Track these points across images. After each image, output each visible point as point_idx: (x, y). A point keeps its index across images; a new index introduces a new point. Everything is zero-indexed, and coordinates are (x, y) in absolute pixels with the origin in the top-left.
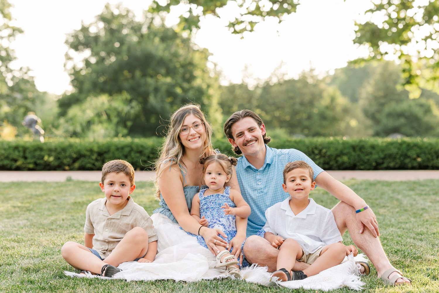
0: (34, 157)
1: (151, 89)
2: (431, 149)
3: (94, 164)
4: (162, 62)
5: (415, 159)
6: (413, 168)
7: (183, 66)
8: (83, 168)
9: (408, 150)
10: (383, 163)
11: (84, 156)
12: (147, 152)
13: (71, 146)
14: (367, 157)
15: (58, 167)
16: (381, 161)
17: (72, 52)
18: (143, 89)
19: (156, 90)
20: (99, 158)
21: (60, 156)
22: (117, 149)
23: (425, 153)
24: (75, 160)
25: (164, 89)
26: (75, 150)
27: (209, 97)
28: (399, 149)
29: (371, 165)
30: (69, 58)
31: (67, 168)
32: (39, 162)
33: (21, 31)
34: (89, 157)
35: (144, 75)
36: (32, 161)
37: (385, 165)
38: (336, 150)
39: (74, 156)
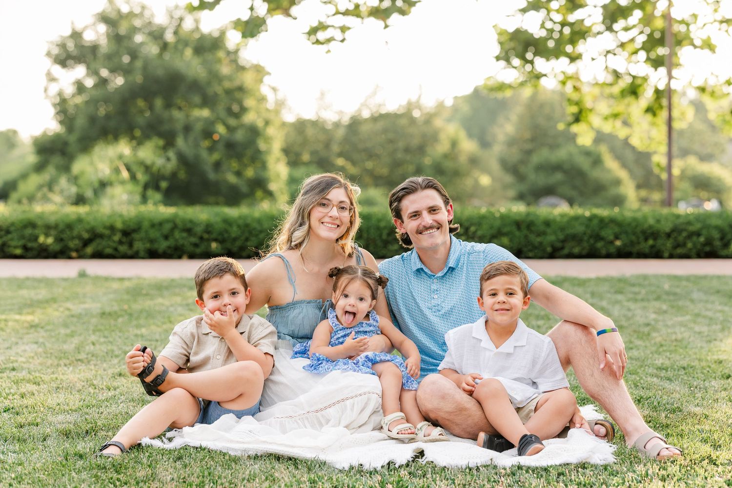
0: (22, 237)
1: (179, 127)
2: (637, 226)
3: (116, 249)
5: (612, 242)
6: (609, 256)
7: (228, 93)
8: (99, 255)
9: (601, 228)
10: (563, 248)
11: (101, 236)
12: (199, 230)
13: (80, 220)
14: (539, 239)
15: (61, 253)
16: (559, 245)
18: (166, 127)
20: (124, 240)
21: (64, 236)
22: (153, 225)
23: (626, 233)
24: (86, 243)
25: (198, 127)
26: (87, 227)
27: (268, 140)
28: (587, 226)
29: (544, 250)
31: (74, 254)
32: (30, 245)
34: (109, 237)
36: (21, 243)
37: (566, 251)
38: (491, 227)
39: (86, 236)
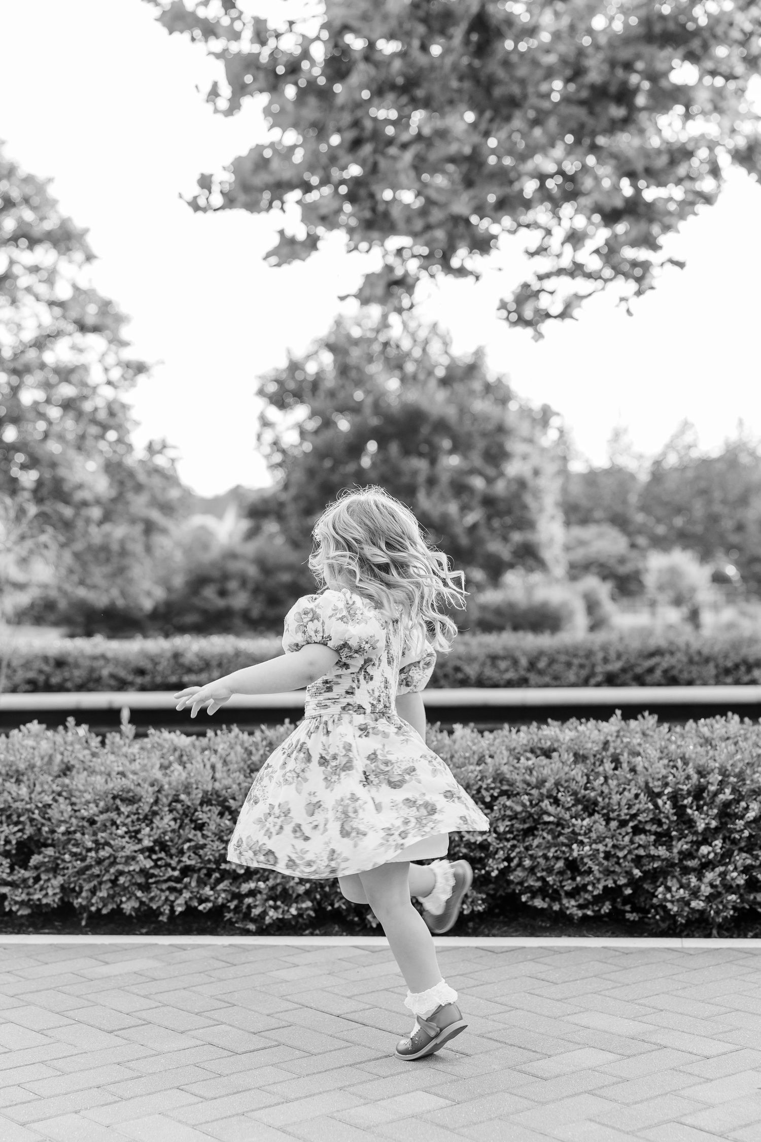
1: (421, 478)
18: (406, 478)
19: (432, 482)
25: (444, 478)
30: (265, 423)
33: (143, 369)
35: (407, 452)
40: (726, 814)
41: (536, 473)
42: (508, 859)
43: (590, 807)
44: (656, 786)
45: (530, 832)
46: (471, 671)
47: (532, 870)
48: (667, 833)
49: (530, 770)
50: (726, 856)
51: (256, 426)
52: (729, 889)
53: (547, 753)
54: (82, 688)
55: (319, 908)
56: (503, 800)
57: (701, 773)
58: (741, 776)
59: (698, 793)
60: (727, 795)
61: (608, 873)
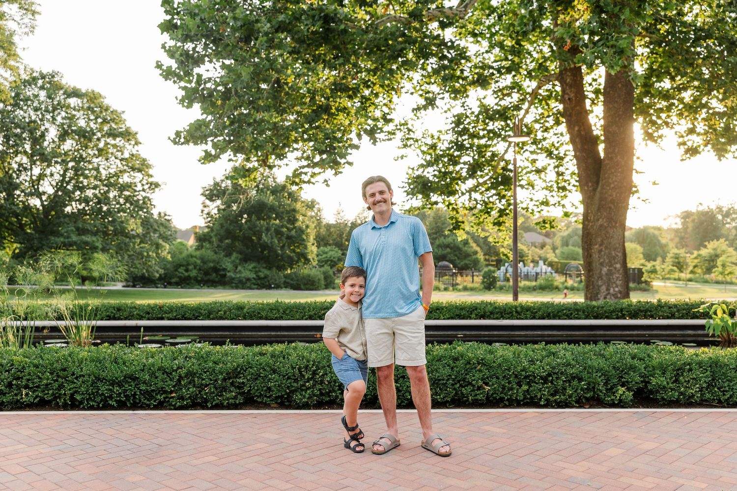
4: (272, 209)
7: (288, 212)
17: (208, 202)
18: (258, 228)
19: (268, 230)
27: (308, 235)
30: (205, 206)
33: (157, 185)
35: (259, 219)
40: (315, 373)
41: (307, 227)
42: (250, 387)
43: (274, 371)
44: (294, 365)
45: (256, 379)
46: (264, 314)
47: (257, 390)
48: (297, 379)
49: (257, 361)
50: (314, 385)
51: (201, 207)
52: (314, 395)
53: (264, 354)
54: (126, 319)
55: (193, 402)
56: (249, 369)
57: (308, 361)
58: (319, 362)
59: (306, 367)
60: (314, 368)
61: (279, 391)
